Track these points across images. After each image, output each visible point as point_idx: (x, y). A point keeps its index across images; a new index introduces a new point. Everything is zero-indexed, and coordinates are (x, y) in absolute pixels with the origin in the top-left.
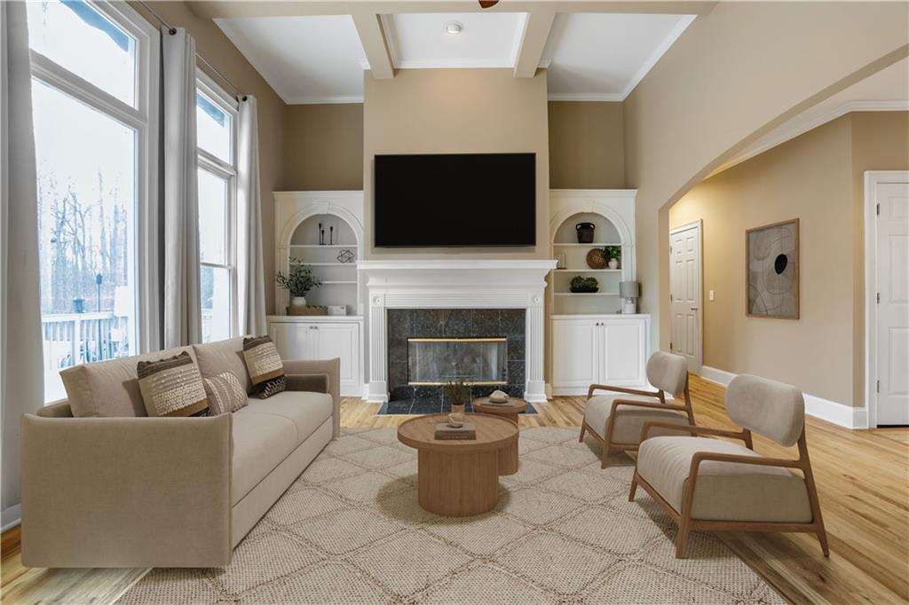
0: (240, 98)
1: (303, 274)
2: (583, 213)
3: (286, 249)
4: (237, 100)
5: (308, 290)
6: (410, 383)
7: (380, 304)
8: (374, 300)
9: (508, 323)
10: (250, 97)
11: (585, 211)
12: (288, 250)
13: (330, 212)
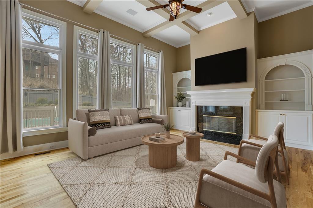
0: (159, 52)
1: (181, 96)
2: (280, 66)
3: (175, 88)
4: (158, 53)
5: (182, 100)
6: (203, 129)
7: (194, 104)
8: (193, 103)
9: (237, 112)
10: (161, 51)
11: (281, 65)
12: (176, 89)
13: (186, 77)
